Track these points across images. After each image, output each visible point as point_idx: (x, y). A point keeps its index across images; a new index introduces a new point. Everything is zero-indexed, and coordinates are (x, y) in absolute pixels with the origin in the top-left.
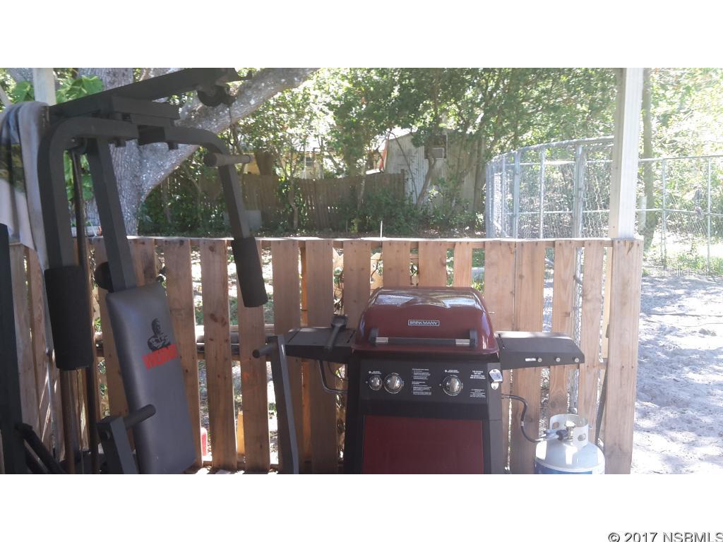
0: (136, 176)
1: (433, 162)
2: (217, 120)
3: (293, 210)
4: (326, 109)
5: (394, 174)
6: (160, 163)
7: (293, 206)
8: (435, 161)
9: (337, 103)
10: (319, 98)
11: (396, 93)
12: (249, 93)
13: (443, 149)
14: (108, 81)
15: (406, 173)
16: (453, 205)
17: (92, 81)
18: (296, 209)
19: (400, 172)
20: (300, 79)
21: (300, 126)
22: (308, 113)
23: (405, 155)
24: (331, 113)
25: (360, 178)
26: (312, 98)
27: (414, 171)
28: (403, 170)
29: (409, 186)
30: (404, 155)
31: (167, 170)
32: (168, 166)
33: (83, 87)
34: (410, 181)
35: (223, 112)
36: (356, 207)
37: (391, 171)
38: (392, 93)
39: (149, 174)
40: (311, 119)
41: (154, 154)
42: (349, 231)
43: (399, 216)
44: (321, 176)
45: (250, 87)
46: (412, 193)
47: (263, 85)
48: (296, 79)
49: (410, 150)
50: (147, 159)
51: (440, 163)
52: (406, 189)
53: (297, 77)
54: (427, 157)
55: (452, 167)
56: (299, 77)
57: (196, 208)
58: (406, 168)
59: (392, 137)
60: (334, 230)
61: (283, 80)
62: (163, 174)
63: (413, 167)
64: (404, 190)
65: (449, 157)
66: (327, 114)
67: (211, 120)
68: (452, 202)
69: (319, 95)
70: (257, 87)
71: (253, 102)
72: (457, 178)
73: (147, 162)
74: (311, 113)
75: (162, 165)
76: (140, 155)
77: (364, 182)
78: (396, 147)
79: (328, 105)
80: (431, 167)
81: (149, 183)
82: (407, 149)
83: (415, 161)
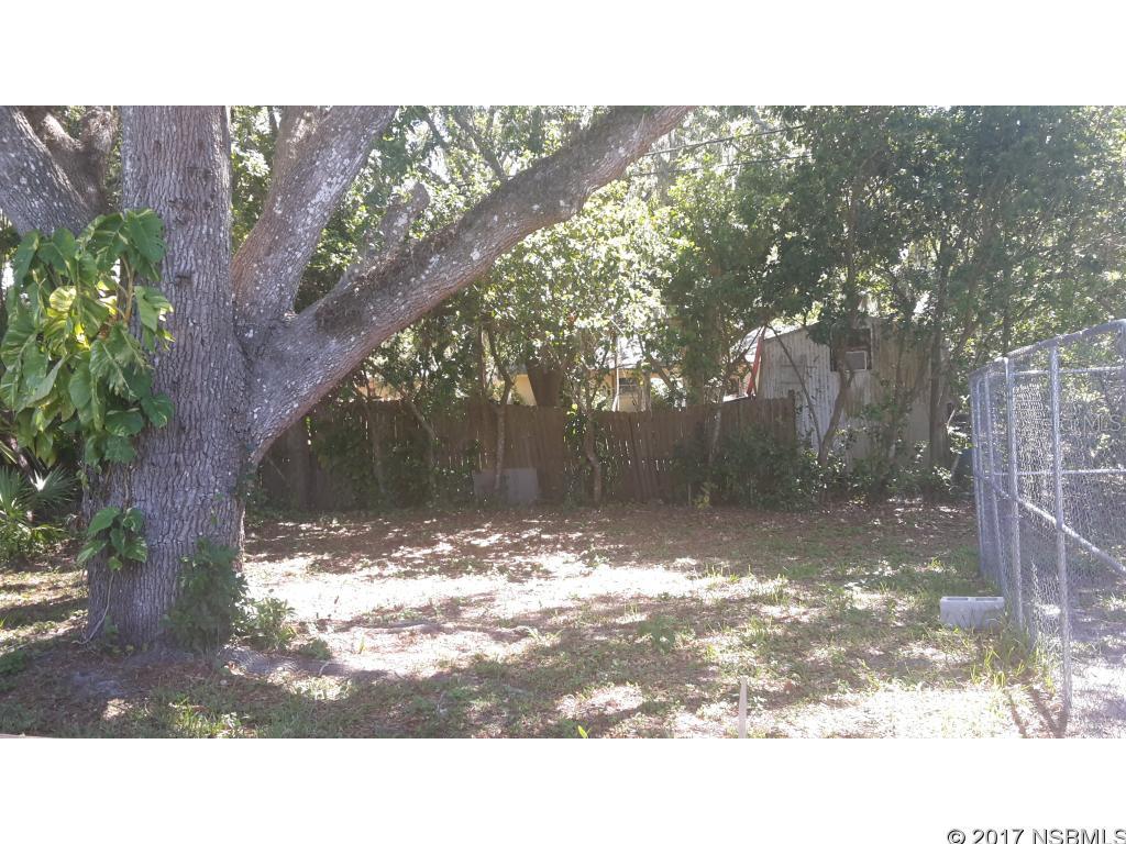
0: (235, 411)
1: (848, 376)
2: (405, 295)
3: (593, 468)
4: (647, 285)
5: (775, 399)
6: (289, 383)
7: (591, 459)
8: (852, 374)
9: (667, 275)
10: (636, 266)
11: (773, 256)
12: (468, 237)
13: (865, 353)
14: (173, 217)
15: (797, 397)
16: (892, 454)
17: (141, 219)
18: (598, 466)
19: (786, 396)
20: (571, 203)
21: (598, 315)
22: (613, 292)
23: (796, 366)
24: (657, 292)
25: (713, 409)
26: (622, 267)
27: (812, 393)
28: (791, 393)
29: (804, 422)
30: (794, 365)
31: (306, 398)
32: (305, 389)
33: (122, 231)
34: (805, 412)
35: (417, 277)
36: (705, 460)
37: (770, 394)
38: (769, 257)
39: (268, 406)
40: (620, 302)
41: (278, 368)
42: (693, 503)
43: (787, 477)
44: (647, 408)
45: (470, 225)
46: (809, 434)
47: (496, 218)
48: (562, 203)
49: (803, 357)
50: (264, 376)
51: (861, 377)
52: (798, 426)
53: (564, 198)
54: (834, 367)
55: (886, 383)
56: (569, 199)
57: (426, 467)
58: (798, 388)
59: (770, 334)
60: (667, 502)
61: (536, 207)
62: (296, 406)
63: (811, 387)
64: (795, 429)
65: (876, 369)
66: (649, 294)
67: (393, 295)
68: (888, 449)
69: (636, 260)
70: (485, 224)
71: (476, 255)
72: (897, 405)
73: (262, 382)
74: (620, 292)
75: (293, 389)
76: (246, 368)
77: (719, 414)
78: (777, 351)
79: (652, 278)
80: (845, 385)
81: (267, 425)
82: (799, 354)
83: (815, 373)
